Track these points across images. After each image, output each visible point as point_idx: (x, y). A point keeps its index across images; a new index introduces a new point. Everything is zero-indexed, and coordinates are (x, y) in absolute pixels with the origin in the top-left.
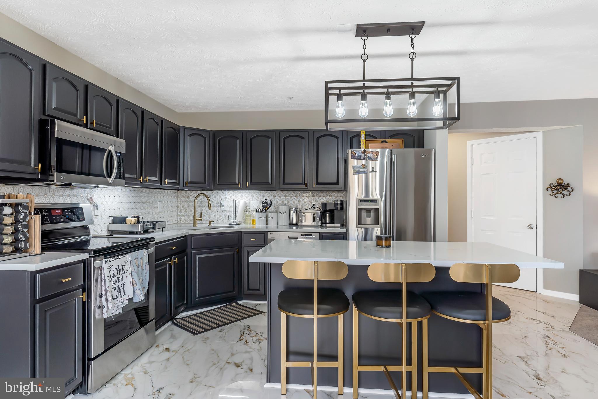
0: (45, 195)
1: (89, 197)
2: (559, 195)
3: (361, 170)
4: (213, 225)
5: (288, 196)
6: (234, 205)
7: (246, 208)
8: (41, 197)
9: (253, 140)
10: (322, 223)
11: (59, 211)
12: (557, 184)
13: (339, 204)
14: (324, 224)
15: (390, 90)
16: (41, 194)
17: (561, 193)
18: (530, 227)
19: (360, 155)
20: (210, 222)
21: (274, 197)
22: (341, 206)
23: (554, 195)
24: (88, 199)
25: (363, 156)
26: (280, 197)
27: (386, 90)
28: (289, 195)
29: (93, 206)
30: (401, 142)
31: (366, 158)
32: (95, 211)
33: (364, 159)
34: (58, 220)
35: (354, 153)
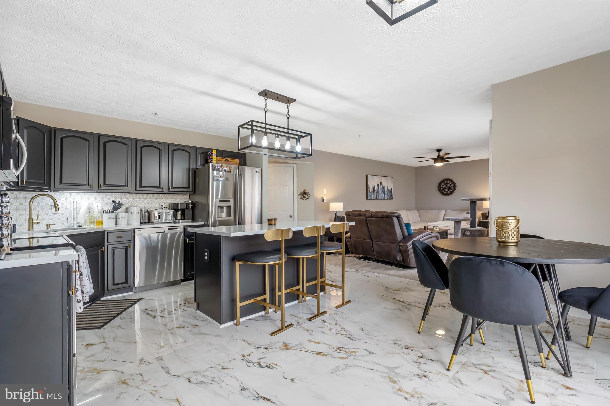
2: (304, 199)
3: (219, 179)
4: (52, 227)
5: (137, 198)
6: (75, 207)
7: (90, 210)
9: (106, 144)
10: (176, 219)
12: (303, 193)
13: (190, 204)
14: (178, 221)
15: (279, 133)
17: (305, 197)
18: (291, 216)
19: (219, 168)
20: (48, 226)
21: (122, 198)
22: (192, 206)
23: (302, 198)
25: (221, 169)
27: (276, 132)
30: (237, 161)
31: (223, 171)
33: (222, 171)
35: (214, 167)
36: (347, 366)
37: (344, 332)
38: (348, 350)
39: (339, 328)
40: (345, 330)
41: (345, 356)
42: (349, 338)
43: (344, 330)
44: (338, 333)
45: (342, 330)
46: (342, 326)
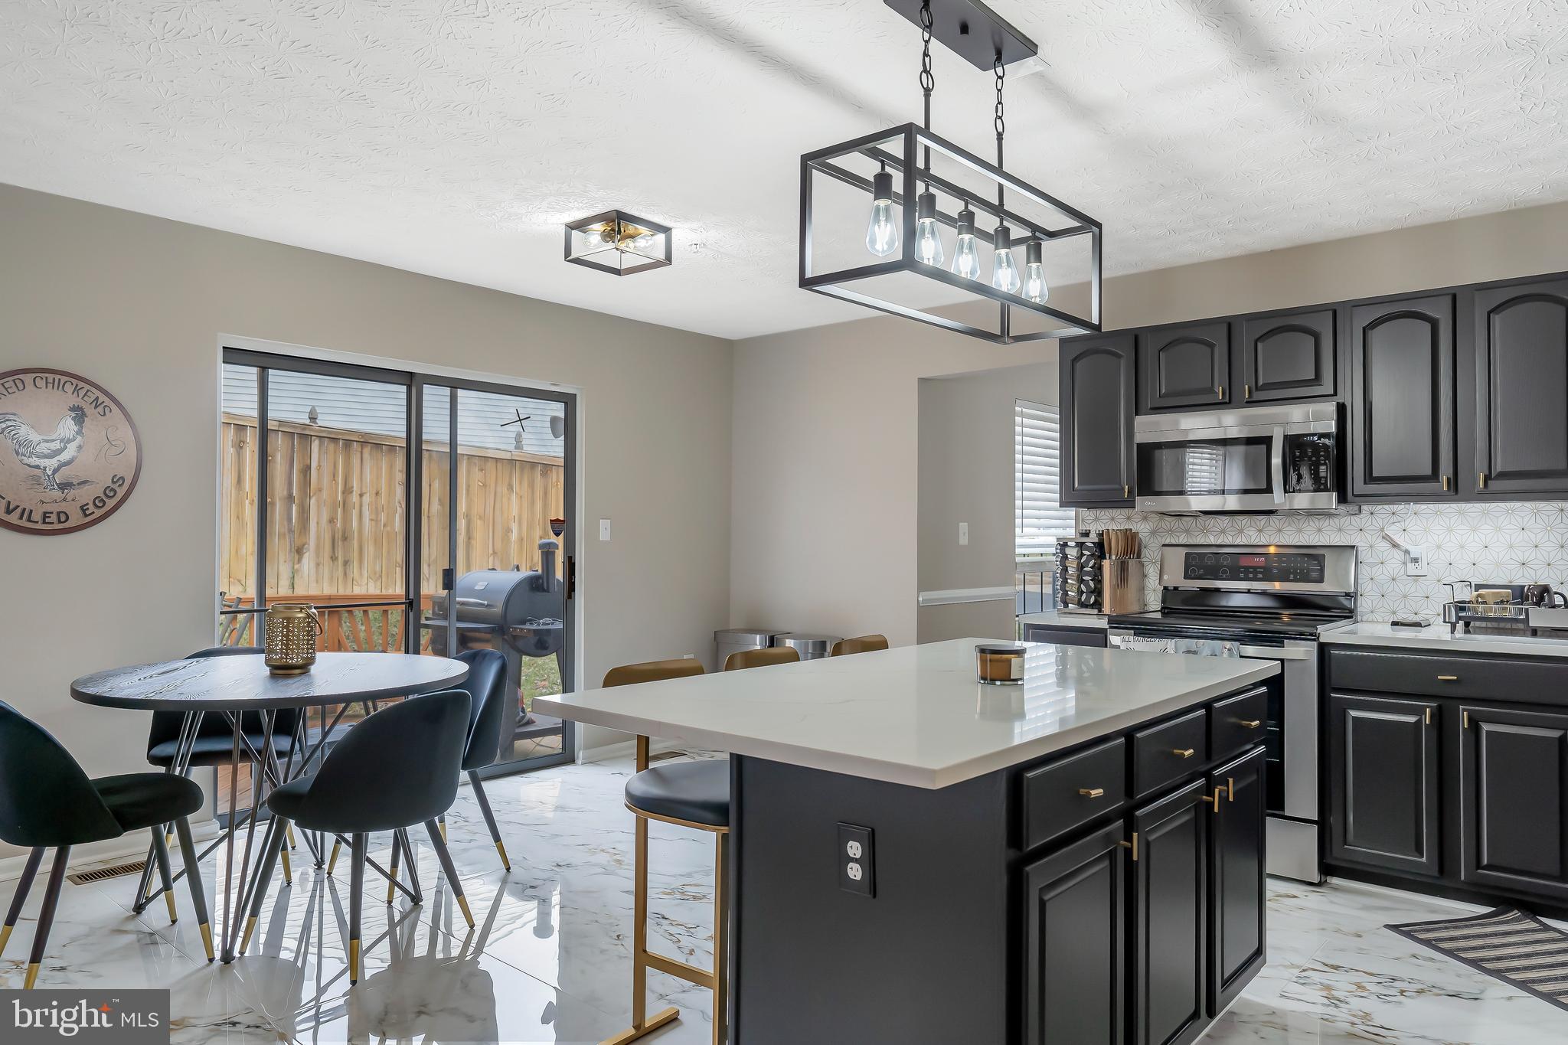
1: (1384, 534)
24: (1380, 537)
29: (1400, 554)
32: (1409, 565)
36: (689, 875)
37: (673, 930)
38: (679, 896)
39: (686, 941)
40: (670, 937)
41: (687, 888)
42: (666, 919)
43: (671, 935)
44: (690, 930)
45: (676, 936)
46: (675, 946)
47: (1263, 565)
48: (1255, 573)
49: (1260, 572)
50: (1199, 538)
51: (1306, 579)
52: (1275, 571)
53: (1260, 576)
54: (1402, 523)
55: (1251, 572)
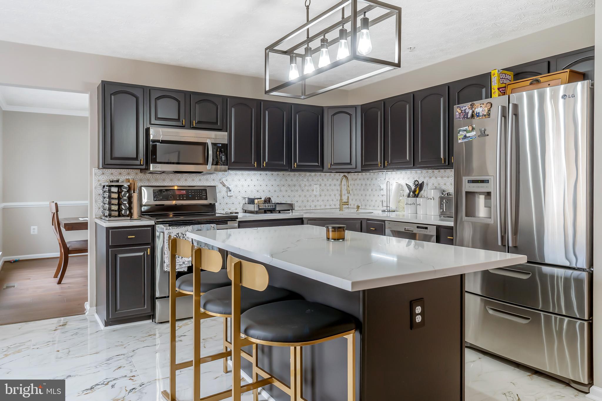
0: (179, 180)
1: (221, 181)
8: (175, 181)
11: (184, 192)
16: (175, 179)
19: (467, 112)
20: (358, 207)
21: (430, 178)
24: (221, 183)
25: (470, 113)
26: (436, 178)
28: (446, 175)
29: (226, 188)
30: (564, 76)
31: (474, 116)
32: (228, 192)
34: (181, 198)
35: (459, 111)
47: (185, 194)
48: (183, 197)
49: (185, 197)
50: (154, 183)
51: (201, 199)
52: (190, 196)
53: (185, 198)
54: (226, 178)
55: (181, 197)
